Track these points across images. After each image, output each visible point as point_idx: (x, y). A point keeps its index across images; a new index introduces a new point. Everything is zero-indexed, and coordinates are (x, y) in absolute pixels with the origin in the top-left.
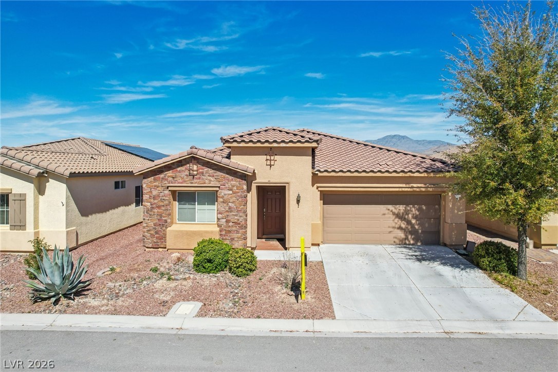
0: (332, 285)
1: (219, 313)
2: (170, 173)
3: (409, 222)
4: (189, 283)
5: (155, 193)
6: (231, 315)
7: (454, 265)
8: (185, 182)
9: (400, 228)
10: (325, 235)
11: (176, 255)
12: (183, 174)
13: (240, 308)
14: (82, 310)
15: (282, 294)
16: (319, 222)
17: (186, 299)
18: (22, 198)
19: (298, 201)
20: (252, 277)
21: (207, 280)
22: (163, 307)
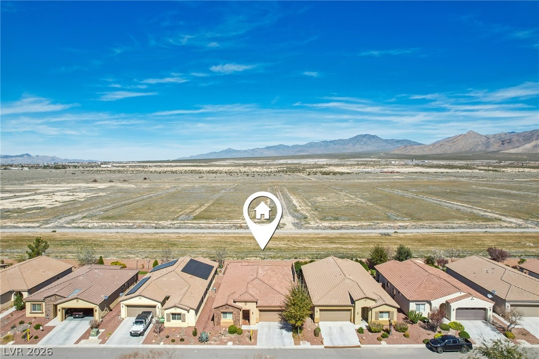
0: (258, 337)
1: (237, 344)
2: (221, 308)
3: (282, 316)
4: (229, 337)
5: (217, 312)
6: (239, 345)
7: (287, 330)
8: (225, 310)
9: (280, 318)
10: (260, 319)
11: (224, 329)
12: (224, 308)
13: (240, 343)
14: (211, 344)
16: (258, 317)
17: (229, 341)
18: (184, 315)
19: (253, 313)
20: (242, 335)
21: (233, 336)
22: (226, 343)
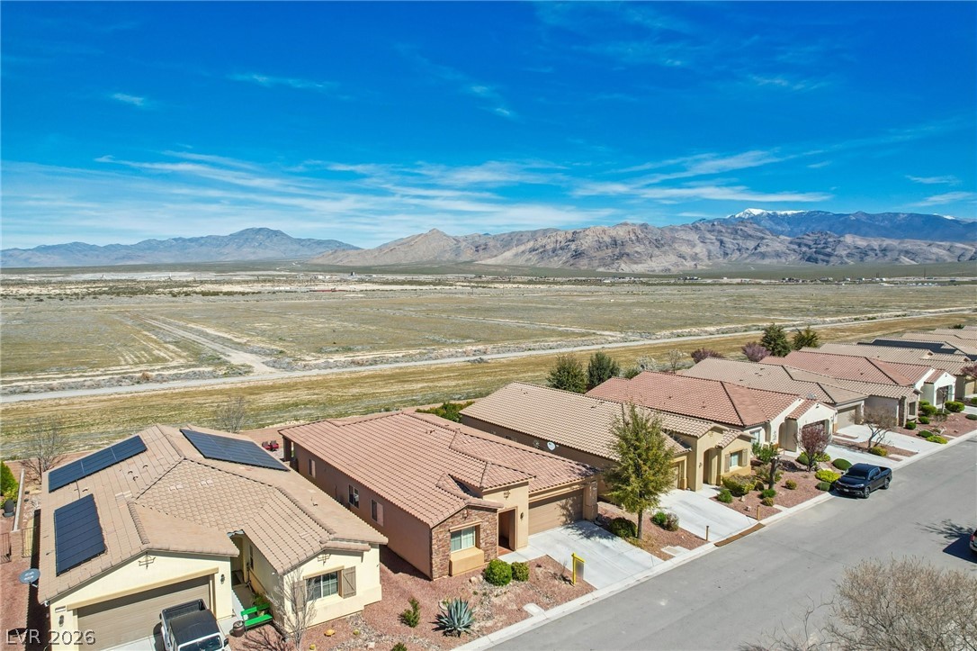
1: (550, 605)
2: (450, 520)
4: (509, 595)
5: (441, 537)
6: (556, 603)
7: (607, 537)
8: (460, 523)
9: (563, 515)
11: (473, 578)
12: (458, 519)
13: (553, 598)
14: (487, 630)
15: (564, 585)
17: (523, 604)
18: (354, 571)
19: (522, 517)
20: (530, 578)
21: (513, 588)
22: (522, 613)
